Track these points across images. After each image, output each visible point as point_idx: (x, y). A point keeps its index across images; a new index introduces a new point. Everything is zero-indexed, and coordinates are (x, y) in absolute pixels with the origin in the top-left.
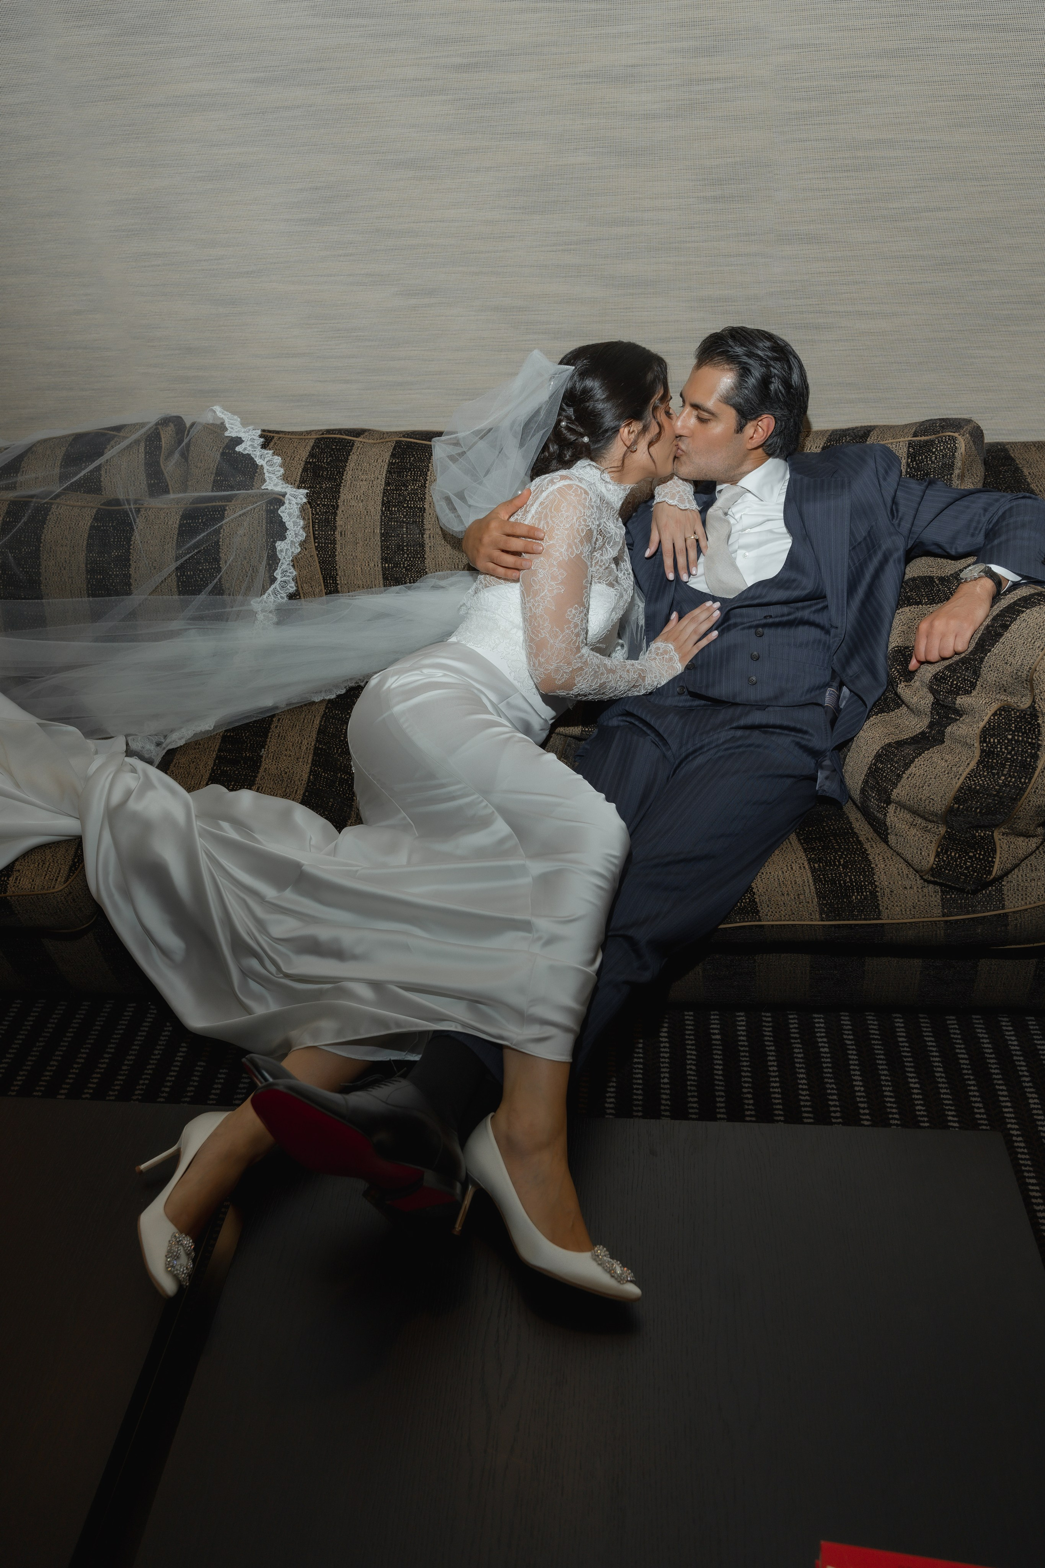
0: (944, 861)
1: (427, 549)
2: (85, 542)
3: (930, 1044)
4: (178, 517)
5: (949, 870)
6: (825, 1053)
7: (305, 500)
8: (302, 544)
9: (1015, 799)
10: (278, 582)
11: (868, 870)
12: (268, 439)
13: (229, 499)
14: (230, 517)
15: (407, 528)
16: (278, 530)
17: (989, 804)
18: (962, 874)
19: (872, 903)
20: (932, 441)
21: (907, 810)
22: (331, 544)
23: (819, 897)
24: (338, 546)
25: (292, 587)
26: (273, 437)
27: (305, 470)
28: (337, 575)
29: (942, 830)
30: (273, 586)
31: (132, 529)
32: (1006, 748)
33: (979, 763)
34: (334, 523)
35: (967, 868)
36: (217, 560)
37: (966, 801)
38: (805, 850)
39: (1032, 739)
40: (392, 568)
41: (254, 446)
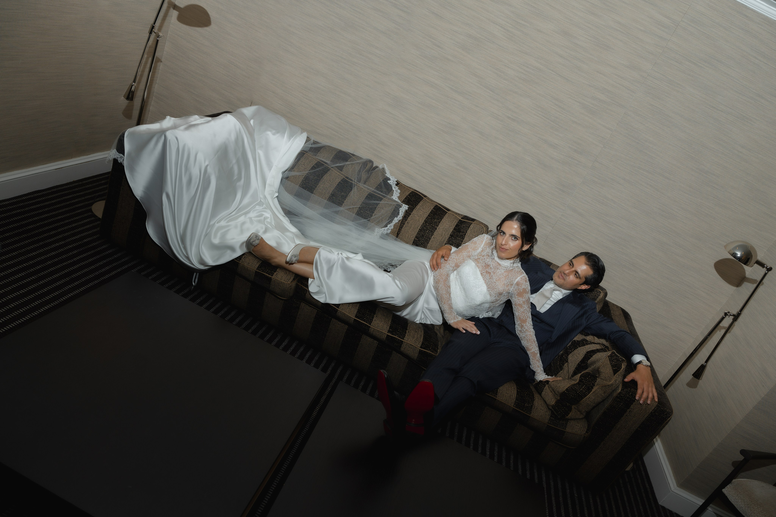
0: (557, 405)
1: (431, 241)
2: (336, 186)
3: (520, 467)
4: (367, 194)
5: (557, 408)
6: (488, 454)
7: (407, 209)
10: (387, 228)
11: (533, 400)
12: (398, 184)
13: (384, 197)
14: (382, 202)
15: (428, 232)
17: (575, 395)
18: (560, 411)
19: (530, 409)
22: (403, 224)
23: (516, 399)
24: (404, 226)
25: (389, 231)
26: (400, 184)
27: (406, 198)
28: (400, 234)
29: (558, 398)
30: (385, 228)
31: (351, 190)
34: (407, 219)
35: (562, 411)
36: (373, 213)
38: (516, 385)
40: (417, 241)
41: (393, 183)
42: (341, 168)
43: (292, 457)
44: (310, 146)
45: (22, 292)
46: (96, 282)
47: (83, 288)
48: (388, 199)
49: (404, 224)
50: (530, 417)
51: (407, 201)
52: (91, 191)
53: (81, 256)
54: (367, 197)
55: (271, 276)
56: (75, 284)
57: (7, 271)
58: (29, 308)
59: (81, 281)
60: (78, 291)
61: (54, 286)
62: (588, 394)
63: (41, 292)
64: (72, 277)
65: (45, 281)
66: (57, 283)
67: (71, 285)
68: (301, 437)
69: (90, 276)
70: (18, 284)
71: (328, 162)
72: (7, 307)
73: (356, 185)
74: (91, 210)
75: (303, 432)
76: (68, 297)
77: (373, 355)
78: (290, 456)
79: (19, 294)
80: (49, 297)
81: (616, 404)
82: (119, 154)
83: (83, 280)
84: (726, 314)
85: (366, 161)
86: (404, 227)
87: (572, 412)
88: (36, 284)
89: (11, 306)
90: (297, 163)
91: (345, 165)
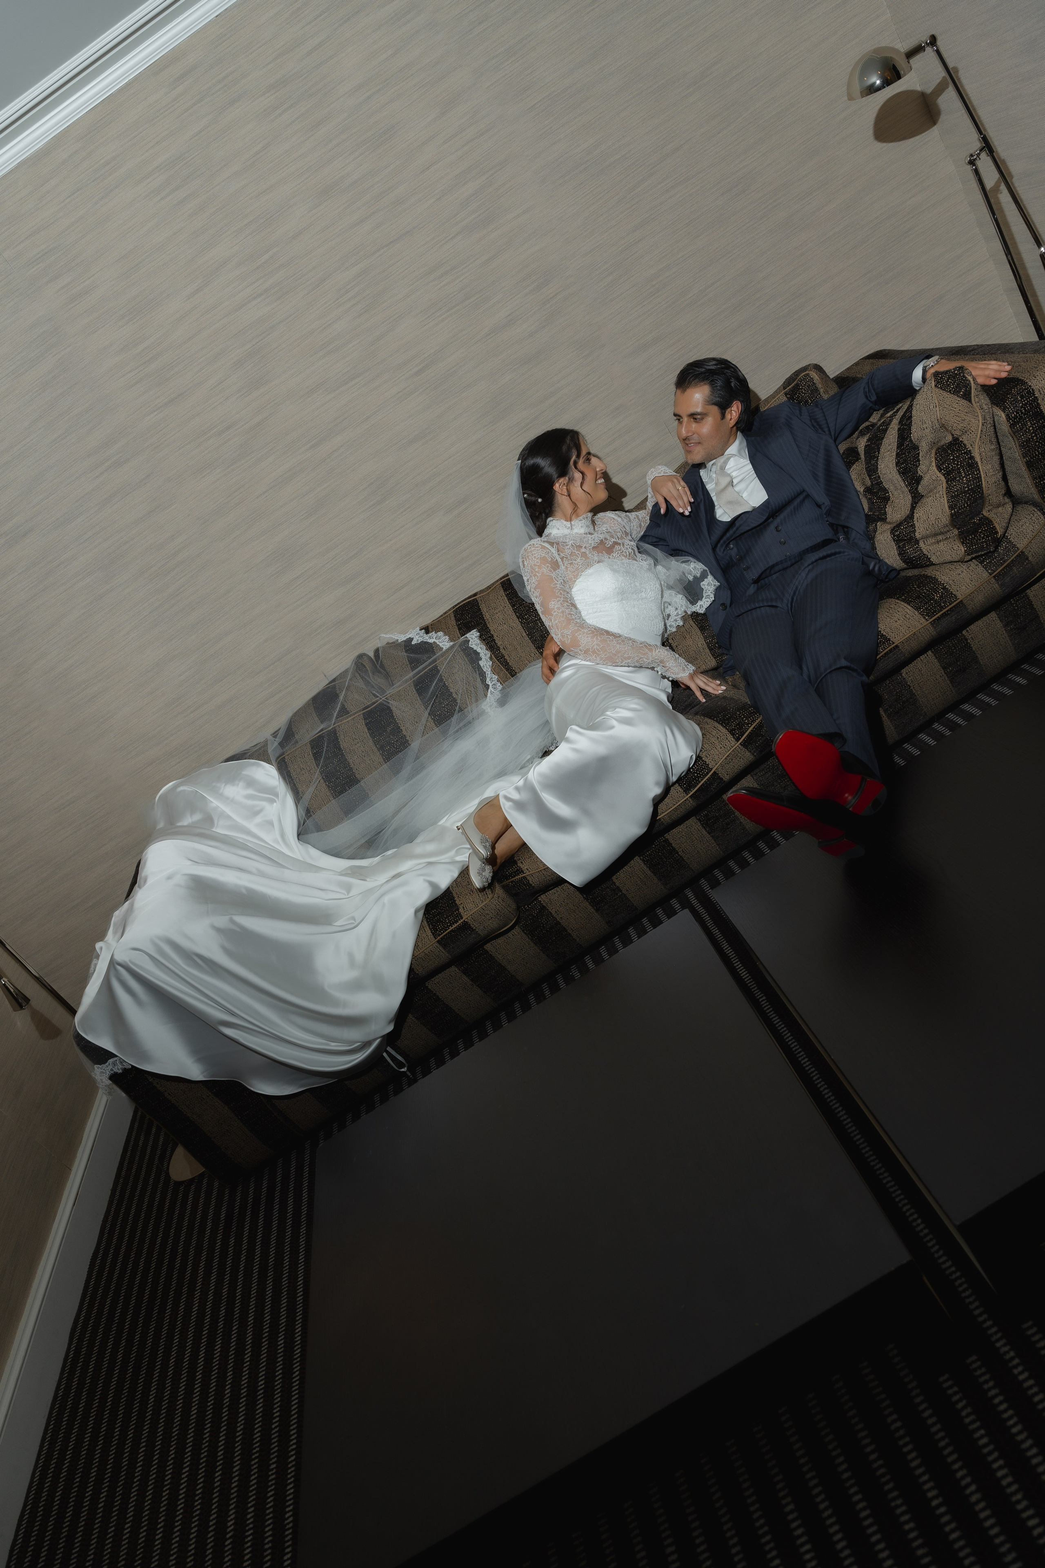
0: (968, 543)
4: (413, 687)
5: (975, 546)
7: (479, 634)
8: (491, 658)
9: (979, 485)
10: (491, 687)
11: (934, 580)
13: (435, 661)
14: (442, 669)
16: (474, 657)
17: (969, 497)
18: (982, 543)
19: (947, 594)
20: (797, 385)
21: (930, 537)
22: (501, 658)
24: (505, 655)
25: (499, 686)
27: (460, 629)
29: (956, 532)
30: (489, 691)
32: (954, 464)
33: (947, 482)
34: (495, 643)
35: (983, 538)
36: (451, 695)
37: (956, 505)
38: (891, 598)
39: (963, 450)
41: (422, 637)
42: (344, 712)
43: (796, 1044)
44: (276, 744)
45: (247, 1358)
46: (303, 1229)
47: (302, 1255)
48: (442, 657)
49: (503, 656)
50: (961, 601)
51: (465, 628)
52: (144, 1169)
53: (246, 1234)
54: (417, 690)
55: (462, 921)
56: (286, 1266)
57: (199, 1365)
58: (282, 1358)
59: (288, 1253)
60: (302, 1266)
61: (269, 1301)
62: (980, 472)
63: (267, 1326)
64: (271, 1265)
65: (252, 1311)
66: (267, 1293)
67: (285, 1272)
68: (770, 1014)
69: (288, 1235)
70: (230, 1358)
71: (322, 727)
72: (258, 1394)
73: (386, 698)
74: (178, 1184)
75: (765, 1007)
76: (301, 1286)
77: (699, 824)
78: (793, 1045)
79: (248, 1363)
80: (283, 1317)
81: (1023, 435)
82: (107, 1064)
83: (287, 1248)
84: (972, 162)
85: (355, 664)
86: (508, 659)
87: (993, 521)
88: (249, 1328)
89: (261, 1385)
90: (292, 780)
91: (342, 703)
